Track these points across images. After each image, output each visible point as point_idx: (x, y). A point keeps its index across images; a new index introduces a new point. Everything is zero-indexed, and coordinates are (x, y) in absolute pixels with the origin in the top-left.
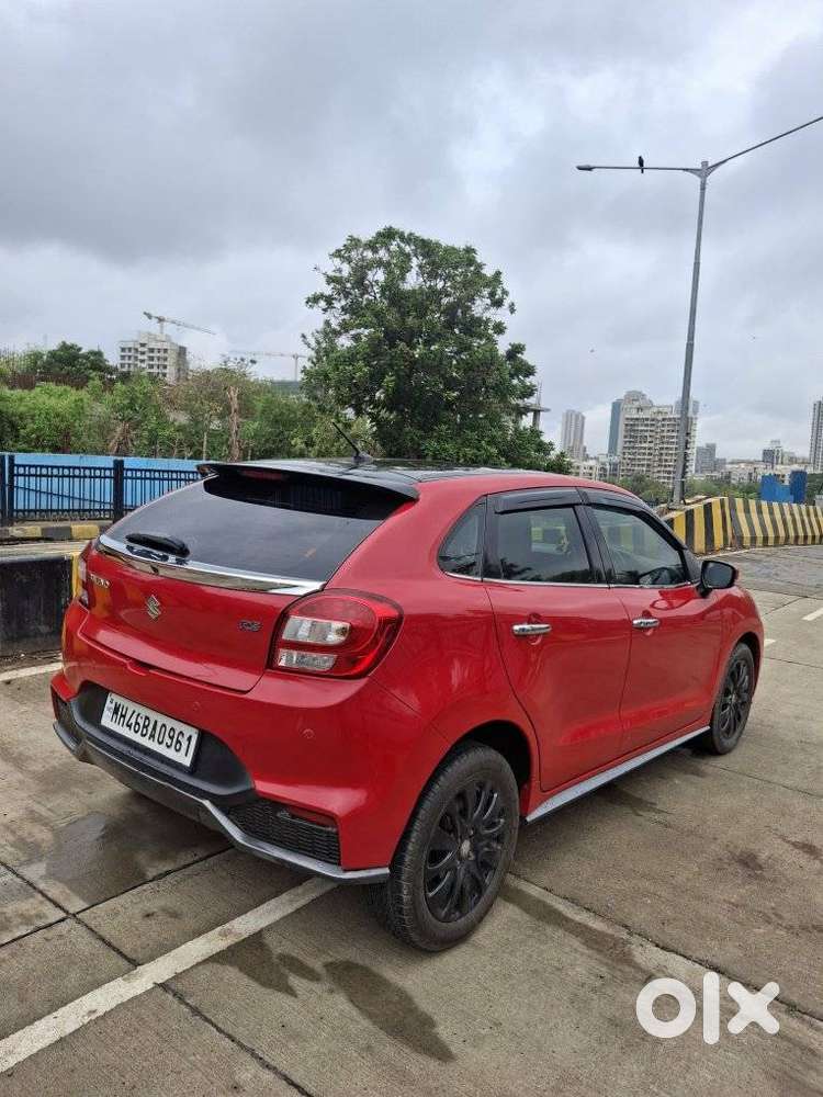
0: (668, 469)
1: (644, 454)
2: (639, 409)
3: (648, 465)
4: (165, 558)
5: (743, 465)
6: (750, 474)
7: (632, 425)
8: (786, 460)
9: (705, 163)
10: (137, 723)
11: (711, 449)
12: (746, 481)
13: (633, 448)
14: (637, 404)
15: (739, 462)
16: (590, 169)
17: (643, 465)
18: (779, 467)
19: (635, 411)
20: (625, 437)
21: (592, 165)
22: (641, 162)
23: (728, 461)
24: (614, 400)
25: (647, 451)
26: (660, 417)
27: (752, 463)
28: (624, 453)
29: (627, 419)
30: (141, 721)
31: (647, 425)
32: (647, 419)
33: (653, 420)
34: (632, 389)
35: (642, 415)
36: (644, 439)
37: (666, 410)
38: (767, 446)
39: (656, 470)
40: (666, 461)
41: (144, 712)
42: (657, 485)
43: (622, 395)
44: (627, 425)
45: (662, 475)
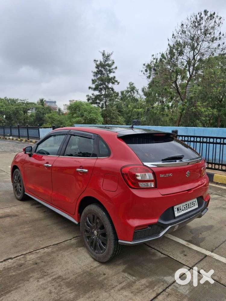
4: (176, 161)
10: (184, 208)
30: (185, 207)
41: (184, 204)
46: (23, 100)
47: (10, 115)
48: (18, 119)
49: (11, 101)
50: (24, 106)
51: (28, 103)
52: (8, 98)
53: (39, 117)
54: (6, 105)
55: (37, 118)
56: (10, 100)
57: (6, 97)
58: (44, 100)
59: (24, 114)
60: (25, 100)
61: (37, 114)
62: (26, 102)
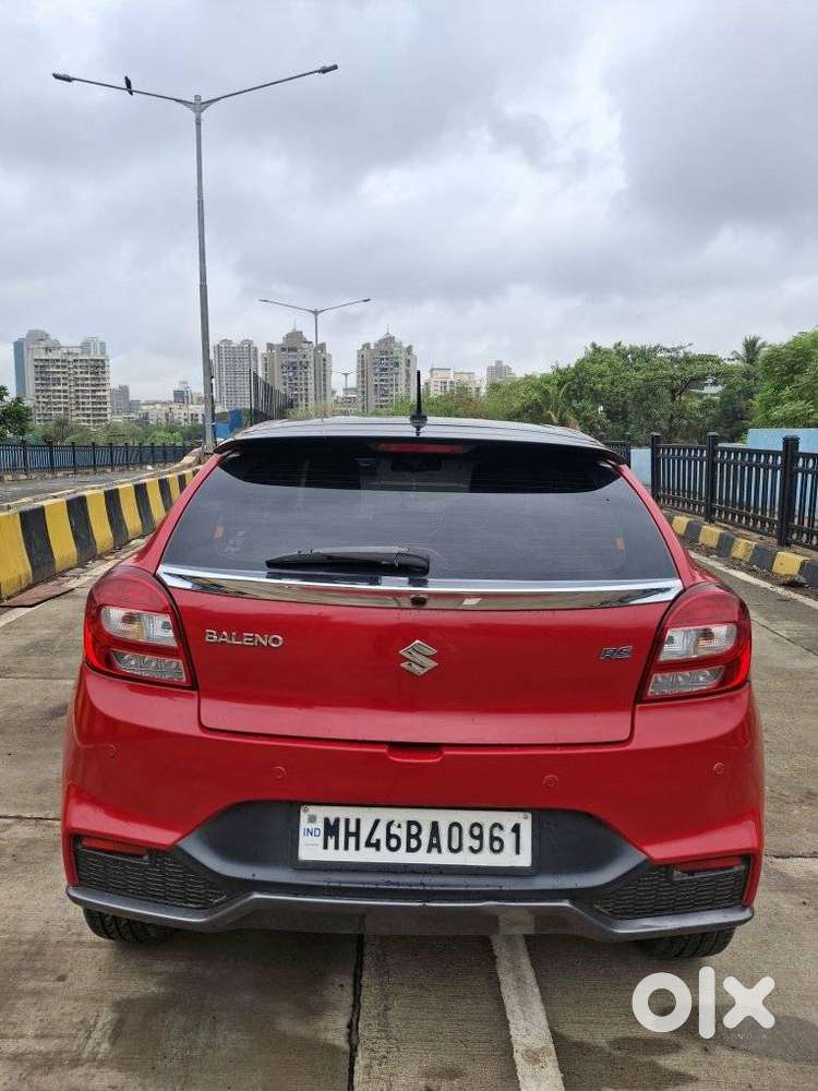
0: (86, 412)
1: (59, 397)
2: (48, 349)
3: (66, 409)
5: (158, 406)
6: (167, 415)
7: (42, 367)
8: (195, 401)
9: (198, 98)
11: (124, 391)
12: (164, 421)
13: (47, 391)
14: (43, 344)
15: (154, 403)
16: (69, 79)
17: (60, 409)
18: (191, 407)
19: (42, 351)
20: (37, 379)
21: (71, 75)
22: (128, 83)
23: (142, 402)
24: (17, 339)
25: (62, 394)
26: (71, 358)
27: (165, 403)
28: (38, 397)
29: (36, 360)
31: (58, 367)
32: (58, 360)
33: (64, 361)
34: (34, 328)
35: (51, 356)
36: (57, 381)
37: (75, 351)
38: (177, 387)
39: (74, 413)
40: (83, 403)
42: (82, 429)
43: (24, 335)
44: (36, 367)
45: (82, 418)
46: (674, 350)
47: (625, 402)
48: (648, 417)
49: (635, 356)
50: (675, 370)
51: (689, 360)
52: (626, 344)
53: (734, 409)
54: (617, 371)
55: (725, 412)
56: (632, 350)
57: (620, 344)
58: (759, 343)
59: (673, 399)
60: (681, 348)
61: (726, 399)
62: (681, 355)
